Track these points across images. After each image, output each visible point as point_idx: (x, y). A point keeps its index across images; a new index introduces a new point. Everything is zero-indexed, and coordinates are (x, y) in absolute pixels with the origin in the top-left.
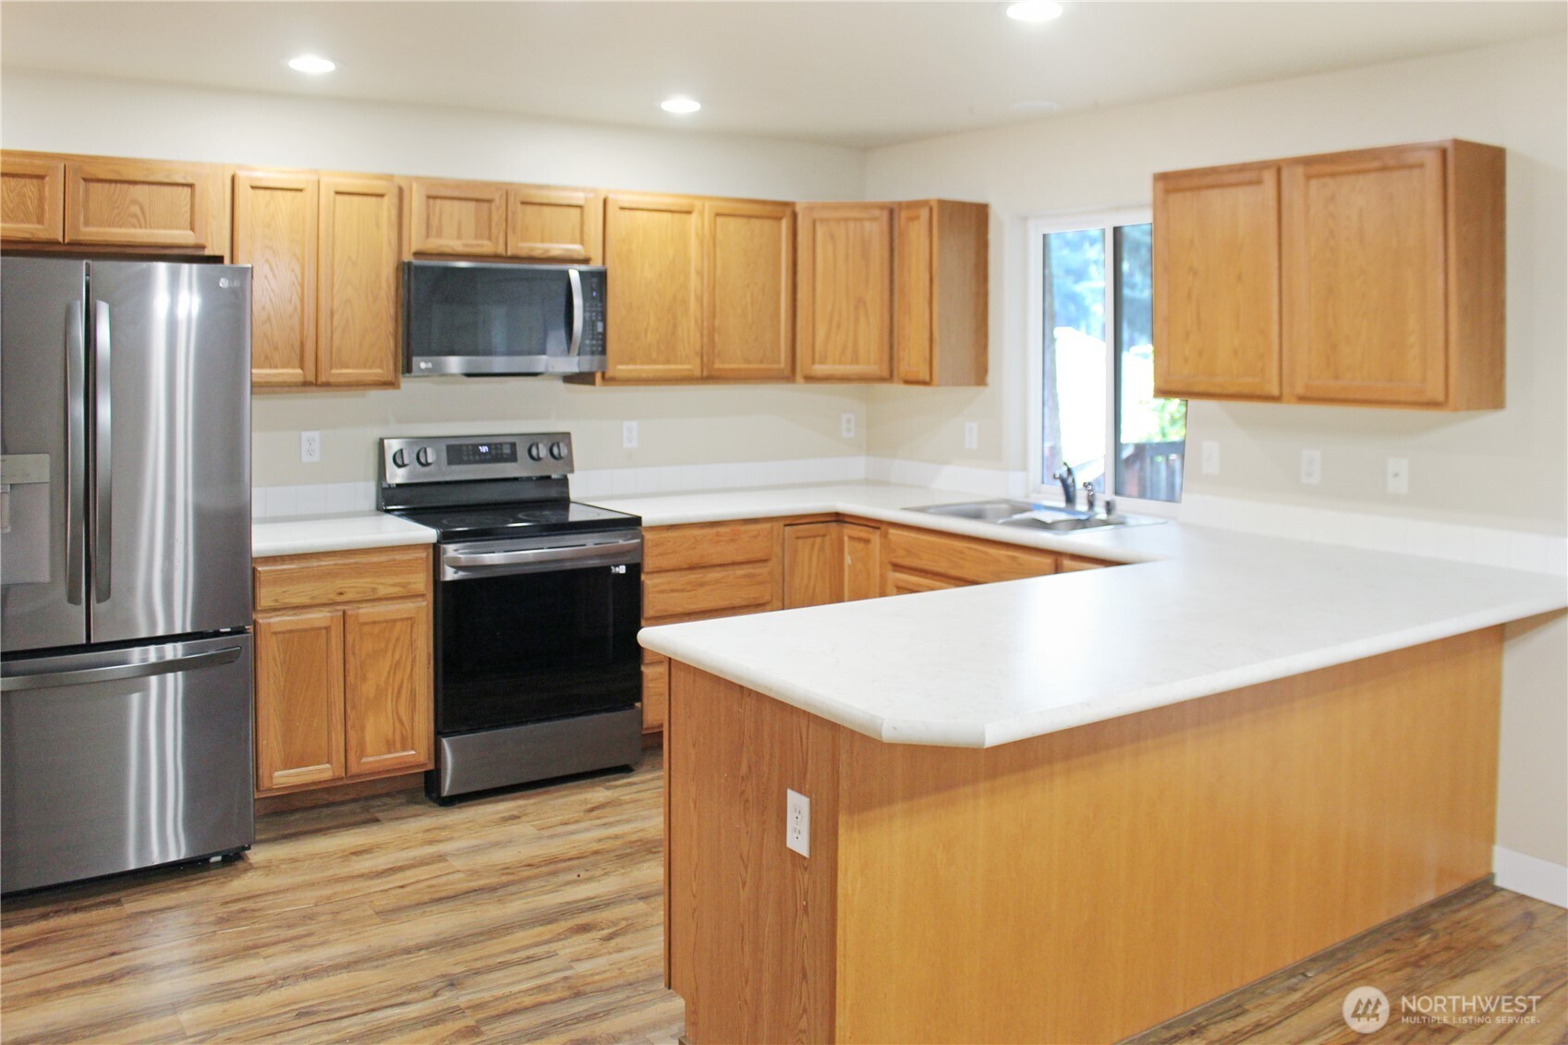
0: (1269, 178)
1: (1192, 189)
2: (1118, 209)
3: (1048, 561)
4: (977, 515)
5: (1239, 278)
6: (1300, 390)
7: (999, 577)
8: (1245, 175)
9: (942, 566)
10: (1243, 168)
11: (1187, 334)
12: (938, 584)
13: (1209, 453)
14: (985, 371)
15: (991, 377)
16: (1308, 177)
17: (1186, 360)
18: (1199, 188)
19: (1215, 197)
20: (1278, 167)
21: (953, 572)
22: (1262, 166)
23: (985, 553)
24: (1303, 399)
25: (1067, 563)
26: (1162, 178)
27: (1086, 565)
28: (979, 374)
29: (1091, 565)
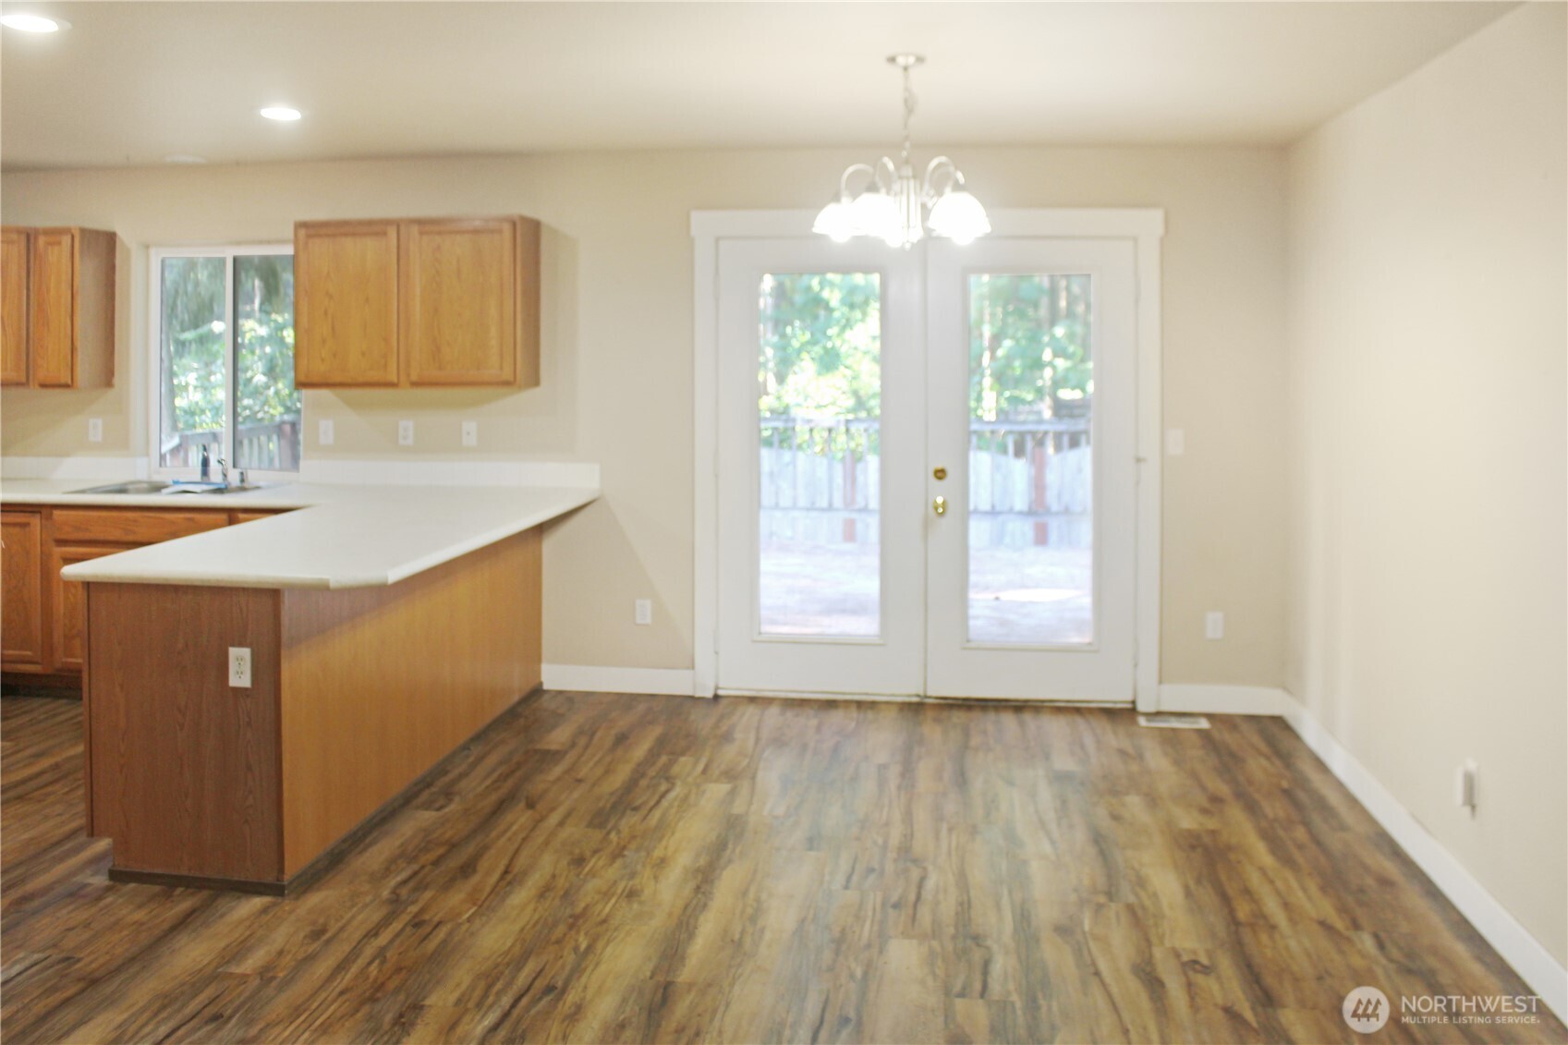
0: (392, 232)
1: (328, 236)
2: (239, 243)
3: (224, 517)
4: (122, 490)
5: (367, 300)
6: (414, 377)
7: (175, 535)
8: (372, 228)
9: (116, 534)
10: (370, 223)
11: (324, 342)
12: (104, 550)
13: (326, 429)
14: (112, 373)
15: (116, 380)
16: (421, 233)
17: (323, 360)
18: (334, 236)
19: (348, 243)
20: (397, 223)
21: (130, 538)
22: (388, 222)
23: (162, 518)
24: (415, 384)
25: (241, 516)
26: (300, 226)
27: (256, 515)
28: (107, 376)
29: (259, 515)
